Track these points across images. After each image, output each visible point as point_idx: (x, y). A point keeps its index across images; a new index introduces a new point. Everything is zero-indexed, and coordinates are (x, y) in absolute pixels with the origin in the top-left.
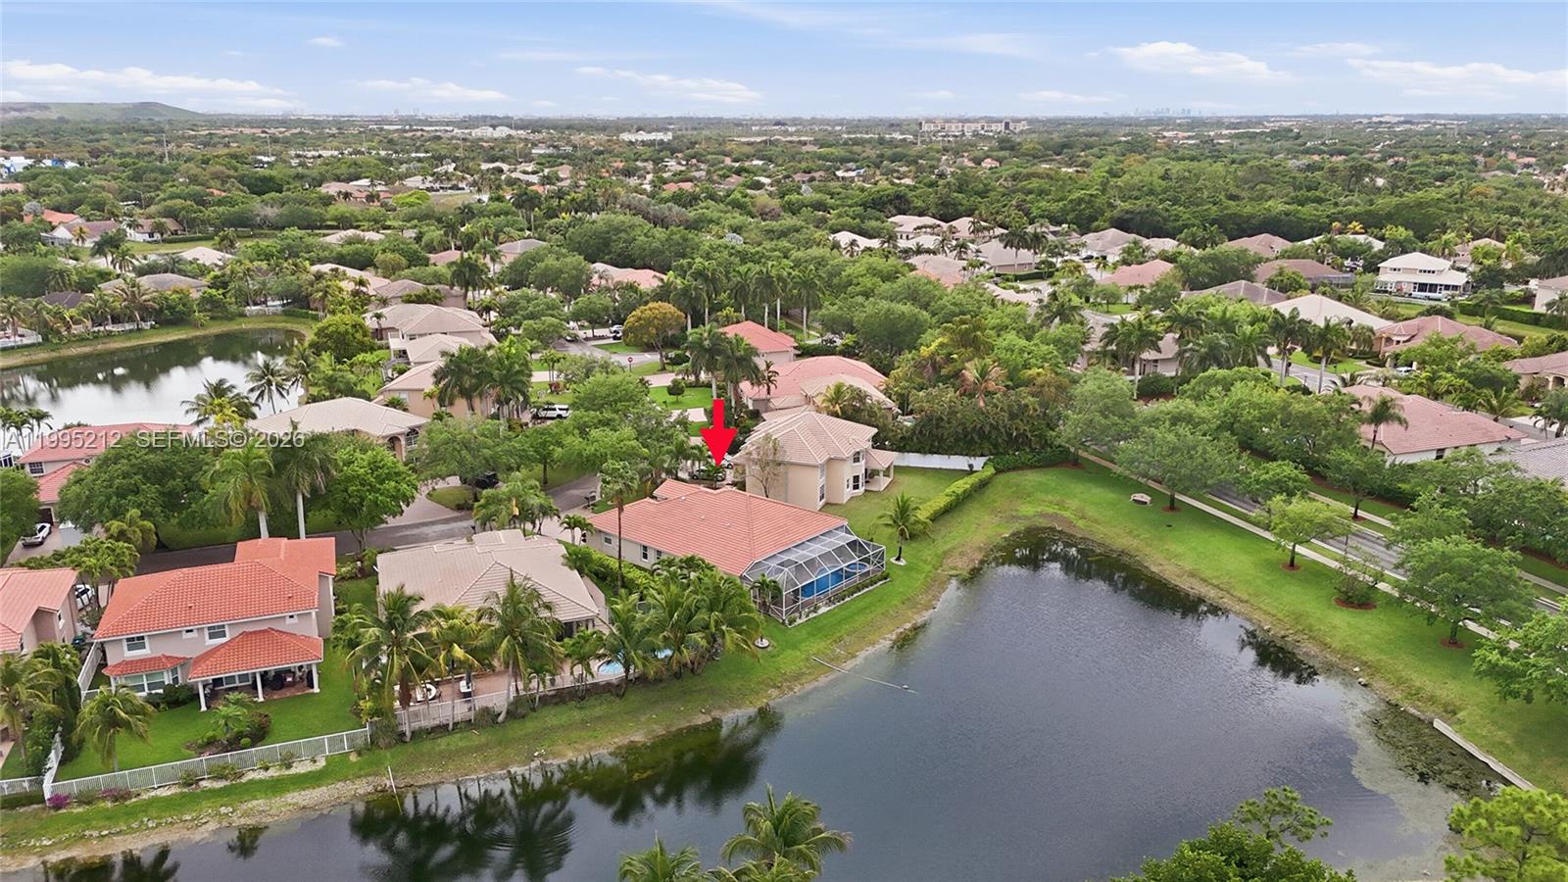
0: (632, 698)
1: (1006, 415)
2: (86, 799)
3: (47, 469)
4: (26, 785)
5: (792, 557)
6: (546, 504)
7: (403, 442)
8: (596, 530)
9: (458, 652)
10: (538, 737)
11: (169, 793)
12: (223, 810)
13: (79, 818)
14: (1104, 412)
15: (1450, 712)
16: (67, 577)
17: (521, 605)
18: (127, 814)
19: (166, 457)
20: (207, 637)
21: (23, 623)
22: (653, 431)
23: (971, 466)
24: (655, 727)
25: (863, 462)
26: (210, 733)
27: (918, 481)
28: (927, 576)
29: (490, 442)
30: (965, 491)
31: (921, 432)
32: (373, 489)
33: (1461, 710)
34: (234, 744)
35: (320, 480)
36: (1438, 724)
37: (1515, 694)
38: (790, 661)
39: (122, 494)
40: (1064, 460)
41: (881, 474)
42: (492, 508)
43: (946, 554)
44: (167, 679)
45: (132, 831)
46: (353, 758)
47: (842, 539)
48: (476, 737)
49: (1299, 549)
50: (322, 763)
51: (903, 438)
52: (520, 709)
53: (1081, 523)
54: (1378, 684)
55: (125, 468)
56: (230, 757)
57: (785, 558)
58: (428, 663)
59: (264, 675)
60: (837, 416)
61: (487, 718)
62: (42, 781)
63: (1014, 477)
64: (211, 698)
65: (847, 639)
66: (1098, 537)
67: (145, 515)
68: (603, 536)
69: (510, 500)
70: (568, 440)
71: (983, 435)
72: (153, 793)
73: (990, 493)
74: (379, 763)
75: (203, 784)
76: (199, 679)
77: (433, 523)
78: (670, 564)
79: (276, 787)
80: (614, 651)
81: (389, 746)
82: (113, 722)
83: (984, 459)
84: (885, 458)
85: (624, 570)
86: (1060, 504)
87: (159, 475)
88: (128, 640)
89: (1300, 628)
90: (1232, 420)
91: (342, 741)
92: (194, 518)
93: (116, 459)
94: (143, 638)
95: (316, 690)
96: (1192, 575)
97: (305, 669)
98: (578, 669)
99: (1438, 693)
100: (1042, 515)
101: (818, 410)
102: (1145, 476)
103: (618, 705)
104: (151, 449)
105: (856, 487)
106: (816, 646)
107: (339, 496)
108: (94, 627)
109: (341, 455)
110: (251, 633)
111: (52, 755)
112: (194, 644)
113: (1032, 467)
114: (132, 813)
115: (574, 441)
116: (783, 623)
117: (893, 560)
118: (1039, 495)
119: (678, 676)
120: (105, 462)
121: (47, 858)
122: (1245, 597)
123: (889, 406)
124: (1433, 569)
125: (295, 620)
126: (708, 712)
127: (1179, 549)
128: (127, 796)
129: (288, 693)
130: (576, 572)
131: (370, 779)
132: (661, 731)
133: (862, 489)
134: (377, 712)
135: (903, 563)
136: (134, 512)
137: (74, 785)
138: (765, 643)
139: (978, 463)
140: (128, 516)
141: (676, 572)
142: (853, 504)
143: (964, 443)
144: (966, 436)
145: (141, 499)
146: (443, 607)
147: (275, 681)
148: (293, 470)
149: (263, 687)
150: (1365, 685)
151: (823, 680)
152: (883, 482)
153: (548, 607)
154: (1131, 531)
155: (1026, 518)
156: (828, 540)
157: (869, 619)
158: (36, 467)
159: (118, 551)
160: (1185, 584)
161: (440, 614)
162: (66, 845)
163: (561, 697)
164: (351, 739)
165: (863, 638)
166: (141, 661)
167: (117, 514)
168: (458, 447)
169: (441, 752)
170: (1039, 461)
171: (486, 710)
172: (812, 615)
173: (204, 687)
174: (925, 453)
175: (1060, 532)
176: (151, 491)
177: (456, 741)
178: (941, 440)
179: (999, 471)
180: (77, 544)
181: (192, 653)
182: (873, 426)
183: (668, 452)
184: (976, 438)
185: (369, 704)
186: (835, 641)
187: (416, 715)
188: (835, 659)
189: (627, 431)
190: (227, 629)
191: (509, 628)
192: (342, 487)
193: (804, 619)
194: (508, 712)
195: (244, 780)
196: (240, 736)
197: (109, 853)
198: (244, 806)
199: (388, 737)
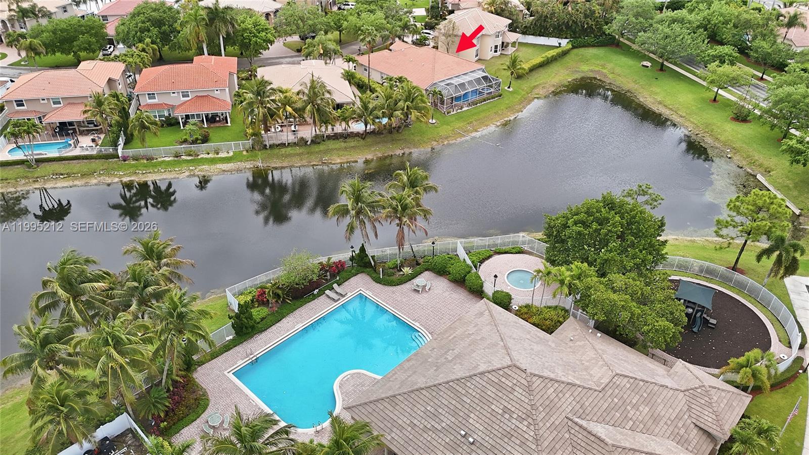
0: (368, 140)
1: (582, 15)
2: (136, 159)
3: (110, 19)
4: (111, 150)
5: (452, 81)
6: (336, 49)
7: (272, 16)
8: (360, 64)
9: (289, 109)
10: (326, 152)
11: (169, 159)
12: (191, 168)
13: (133, 166)
14: (637, 16)
15: (767, 171)
16: (121, 66)
17: (316, 90)
18: (153, 166)
19: (161, 14)
20: (181, 96)
21: (103, 83)
22: (393, 16)
23: (560, 44)
24: (377, 153)
25: (500, 38)
26: (185, 137)
27: (530, 50)
28: (522, 97)
29: (312, 17)
30: (552, 56)
31: (535, 24)
32: (255, 36)
33: (773, 171)
34: (194, 142)
35: (231, 30)
36: (759, 177)
37: (798, 162)
38: (444, 130)
39: (142, 31)
40: (611, 43)
41: (510, 45)
42: (311, 49)
43: (535, 87)
44: (166, 114)
45: (155, 172)
46: (245, 153)
47: (480, 74)
48: (298, 150)
49: (720, 92)
50: (231, 154)
51: (526, 27)
52: (317, 140)
53: (611, 76)
54: (736, 158)
55: (143, 19)
56: (193, 147)
57: (448, 82)
58: (275, 113)
59: (207, 117)
60: (492, 13)
61: (302, 142)
62: (117, 149)
63: (582, 51)
64: (185, 124)
65: (475, 123)
66: (618, 83)
67: (153, 43)
68: (363, 68)
69: (319, 45)
70: (350, 18)
71: (568, 27)
72: (163, 159)
73: (567, 58)
74: (256, 156)
75: (182, 157)
76: (179, 114)
77: (286, 57)
78: (391, 80)
79: (213, 161)
80: (360, 116)
81: (260, 150)
82: (143, 127)
83: (568, 40)
84: (513, 37)
85: (371, 84)
86: (603, 66)
87: (159, 23)
88: (148, 94)
89: (707, 130)
90: (707, 23)
91: (239, 145)
92: (175, 46)
93: (139, 14)
94: (154, 94)
95: (229, 124)
96: (660, 103)
97: (224, 115)
98: (344, 124)
99: (765, 162)
100: (592, 71)
101: (484, 10)
102: (648, 51)
103: (362, 142)
104: (155, 10)
105: (496, 51)
106: (459, 124)
107: (240, 38)
108: (134, 88)
109: (240, 18)
110: (200, 96)
111: (120, 139)
112: (176, 99)
113: (593, 46)
114: (155, 166)
115: (353, 19)
116: (444, 113)
117: (506, 88)
118: (593, 61)
119: (390, 132)
120: (133, 16)
121: (122, 179)
122: (684, 114)
123: (521, 9)
124: (781, 101)
125: (219, 92)
126: (403, 149)
127: (658, 90)
128: (153, 159)
129: (217, 125)
130: (347, 81)
131: (252, 162)
132: (380, 155)
133: (499, 53)
134: (253, 134)
135: (511, 89)
136: (148, 40)
137: (130, 152)
138: (434, 121)
139: (564, 42)
140: (145, 41)
141: (393, 84)
142: (493, 60)
143: (558, 32)
144: (559, 27)
145: (151, 34)
146: (282, 88)
147: (212, 119)
148: (217, 23)
149: (206, 121)
150: (730, 158)
151: (459, 140)
152: (510, 50)
153: (329, 92)
154: (636, 81)
155: (583, 72)
156: (472, 74)
157: (487, 115)
158: (105, 18)
159: (142, 56)
160: (656, 108)
161: (281, 91)
162: (130, 175)
163: (336, 137)
164: (244, 145)
165: (483, 123)
166: (154, 104)
167: (141, 40)
168: (296, 19)
169: (282, 155)
170: (597, 43)
171: (302, 138)
172: (459, 111)
173: (182, 119)
174: (536, 36)
175: (598, 80)
176: (155, 31)
177: (289, 150)
178: (546, 28)
179: (574, 47)
180: (124, 52)
181: (176, 103)
182: (510, 19)
183: (400, 27)
184: (564, 28)
185: (251, 131)
186: (468, 123)
187: (271, 137)
188: (468, 132)
189: (380, 14)
190: (189, 93)
191: (311, 100)
192: (240, 34)
193: (455, 112)
194: (312, 141)
195: (199, 157)
196: (197, 139)
197: (146, 179)
198: (200, 167)
199: (259, 146)
